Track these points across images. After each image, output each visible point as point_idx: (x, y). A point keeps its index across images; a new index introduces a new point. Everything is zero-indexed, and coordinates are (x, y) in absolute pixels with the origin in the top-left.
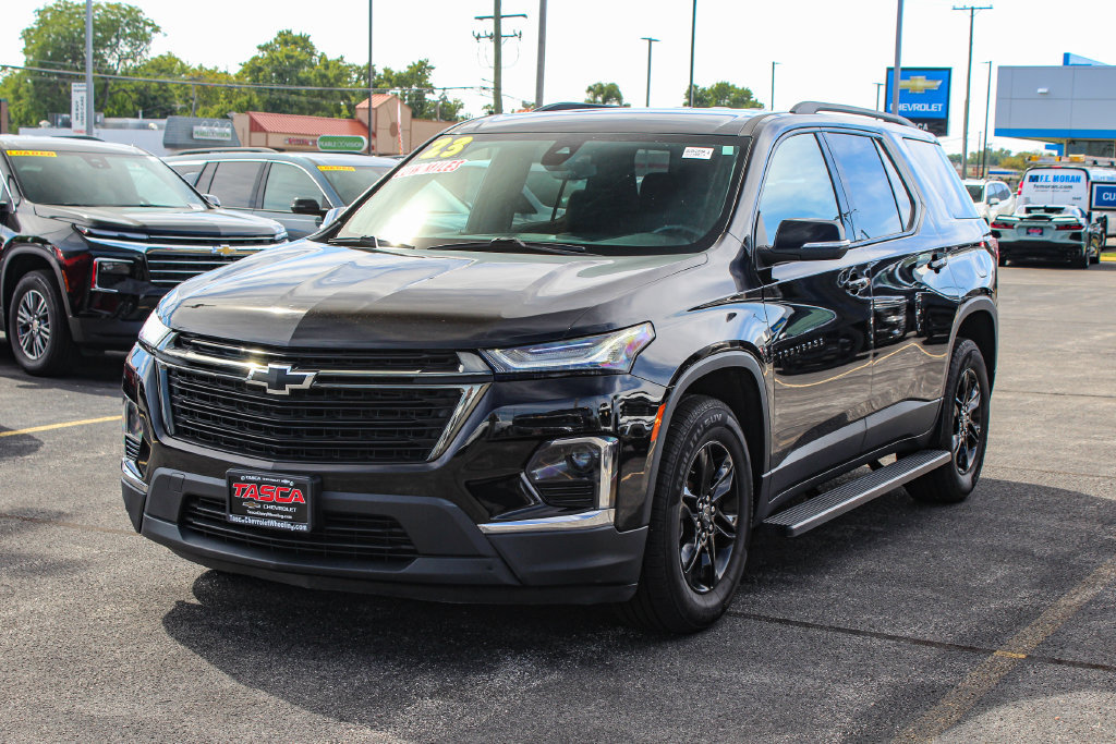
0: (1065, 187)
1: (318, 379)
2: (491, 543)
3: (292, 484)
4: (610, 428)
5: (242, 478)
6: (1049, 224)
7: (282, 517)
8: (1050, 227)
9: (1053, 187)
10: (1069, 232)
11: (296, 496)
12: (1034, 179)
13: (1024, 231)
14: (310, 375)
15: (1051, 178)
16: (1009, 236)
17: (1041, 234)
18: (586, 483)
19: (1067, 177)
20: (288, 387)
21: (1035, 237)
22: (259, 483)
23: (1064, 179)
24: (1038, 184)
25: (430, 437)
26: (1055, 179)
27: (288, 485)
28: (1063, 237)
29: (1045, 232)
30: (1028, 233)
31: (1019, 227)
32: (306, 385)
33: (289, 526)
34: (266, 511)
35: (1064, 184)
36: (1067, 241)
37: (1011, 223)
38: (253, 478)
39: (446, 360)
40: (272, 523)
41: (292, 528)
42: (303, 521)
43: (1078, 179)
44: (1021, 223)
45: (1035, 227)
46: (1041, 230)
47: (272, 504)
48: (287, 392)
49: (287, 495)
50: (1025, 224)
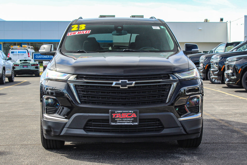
0: (22, 55)
1: (136, 83)
2: (181, 124)
3: (133, 112)
4: (200, 92)
5: (116, 112)
6: (29, 64)
7: (129, 121)
8: (30, 65)
9: (18, 55)
10: (34, 67)
11: (134, 115)
12: (12, 52)
13: (22, 67)
14: (134, 82)
15: (17, 52)
16: (17, 68)
17: (27, 67)
18: (197, 107)
19: (22, 52)
20: (128, 86)
21: (25, 68)
22: (121, 113)
23: (21, 52)
24: (14, 54)
25: (165, 97)
26: (19, 52)
27: (131, 113)
28: (33, 68)
29: (28, 66)
30: (23, 67)
31: (21, 65)
32: (133, 85)
33: (131, 124)
34: (123, 120)
35: (21, 54)
36: (34, 69)
37: (18, 65)
38: (120, 112)
39: (166, 77)
40: (126, 124)
41: (133, 124)
42: (136, 122)
43: (25, 52)
44: (21, 64)
45: (25, 65)
46: (27, 66)
47: (125, 118)
48: (127, 88)
49: (130, 115)
50: (22, 65)
